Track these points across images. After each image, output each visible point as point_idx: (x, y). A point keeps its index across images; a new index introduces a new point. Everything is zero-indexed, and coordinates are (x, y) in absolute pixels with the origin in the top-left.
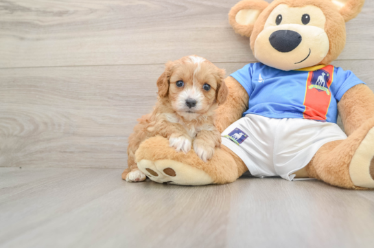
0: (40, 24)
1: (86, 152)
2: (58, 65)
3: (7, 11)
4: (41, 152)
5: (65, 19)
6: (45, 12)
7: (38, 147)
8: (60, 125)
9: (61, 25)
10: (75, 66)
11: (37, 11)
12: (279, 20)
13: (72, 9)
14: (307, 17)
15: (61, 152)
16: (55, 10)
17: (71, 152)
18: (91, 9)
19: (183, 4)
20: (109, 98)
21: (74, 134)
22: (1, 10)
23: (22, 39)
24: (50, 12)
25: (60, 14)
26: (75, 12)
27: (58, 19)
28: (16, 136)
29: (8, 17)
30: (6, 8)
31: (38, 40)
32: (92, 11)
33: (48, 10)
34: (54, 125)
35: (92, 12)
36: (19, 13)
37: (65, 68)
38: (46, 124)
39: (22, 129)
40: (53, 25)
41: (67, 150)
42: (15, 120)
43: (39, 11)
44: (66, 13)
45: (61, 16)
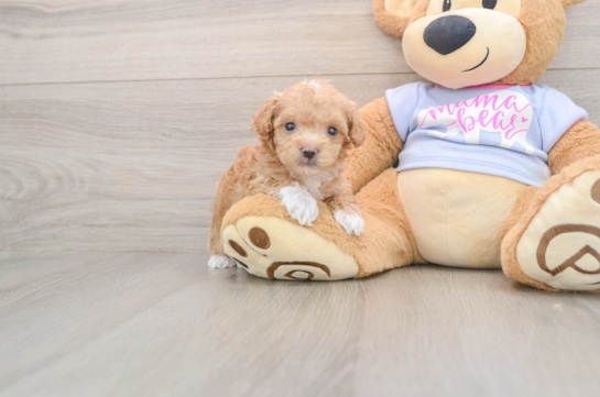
0: (47, 10)
1: (127, 225)
2: (77, 80)
4: (53, 226)
7: (47, 218)
8: (82, 181)
9: (81, 11)
10: (106, 82)
15: (84, 225)
17: (102, 226)
20: (163, 135)
21: (107, 196)
23: (16, 36)
28: (9, 199)
31: (42, 37)
34: (73, 180)
37: (89, 85)
38: (59, 179)
39: (20, 188)
40: (68, 13)
41: (96, 223)
42: (7, 172)
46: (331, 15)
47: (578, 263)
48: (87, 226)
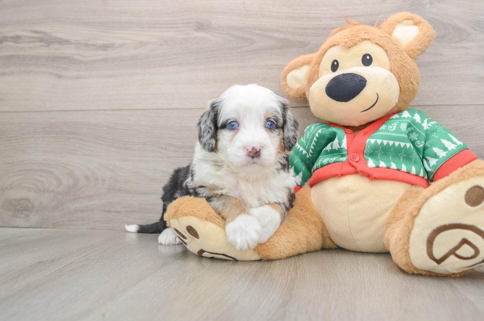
0: (82, 59)
1: (134, 211)
3: (42, 44)
4: (82, 211)
5: (110, 53)
6: (87, 45)
7: (78, 205)
8: (103, 180)
9: (105, 60)
10: (121, 110)
11: (77, 44)
12: (335, 66)
13: (118, 42)
15: (105, 211)
16: (99, 42)
17: (117, 212)
18: (141, 42)
19: (250, 36)
20: (161, 148)
21: (120, 190)
22: (36, 42)
23: (59, 77)
24: (92, 45)
25: (105, 47)
26: (122, 45)
27: (101, 54)
28: (52, 191)
29: (44, 51)
30: (41, 40)
31: (78, 78)
32: (142, 44)
33: (91, 43)
34: (97, 179)
35: (142, 46)
36: (56, 46)
37: (109, 112)
38: (87, 178)
39: (60, 183)
40: (96, 61)
41: (113, 210)
42: (51, 173)
43: (80, 44)
44: (111, 46)
45: (105, 50)
46: (280, 65)
47: (458, 252)
48: (106, 212)
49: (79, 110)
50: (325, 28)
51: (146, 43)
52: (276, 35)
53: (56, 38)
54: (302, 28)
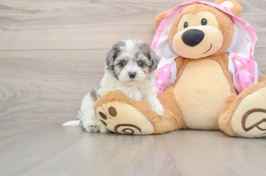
0: (19, 19)
1: (52, 112)
2: (32, 49)
4: (18, 112)
5: (38, 16)
6: (22, 11)
7: (16, 109)
8: (33, 93)
9: (34, 20)
10: (44, 50)
11: (16, 10)
13: (42, 9)
14: (204, 21)
16: (30, 9)
17: (41, 112)
18: (57, 9)
19: (123, 7)
20: (69, 73)
21: (43, 99)
23: (5, 29)
24: (26, 11)
25: (34, 12)
26: (45, 11)
27: (33, 16)
31: (17, 30)
32: (57, 10)
33: (25, 9)
34: (28, 92)
35: (57, 11)
36: (3, 11)
37: (37, 51)
38: (22, 92)
39: (4, 95)
40: (28, 20)
41: (37, 111)
43: (18, 9)
44: (38, 11)
45: (34, 13)
46: (142, 24)
47: (260, 126)
48: (34, 112)
49: (17, 50)
50: (168, 3)
51: (60, 10)
52: (139, 6)
53: (3, 6)
54: (154, 3)
